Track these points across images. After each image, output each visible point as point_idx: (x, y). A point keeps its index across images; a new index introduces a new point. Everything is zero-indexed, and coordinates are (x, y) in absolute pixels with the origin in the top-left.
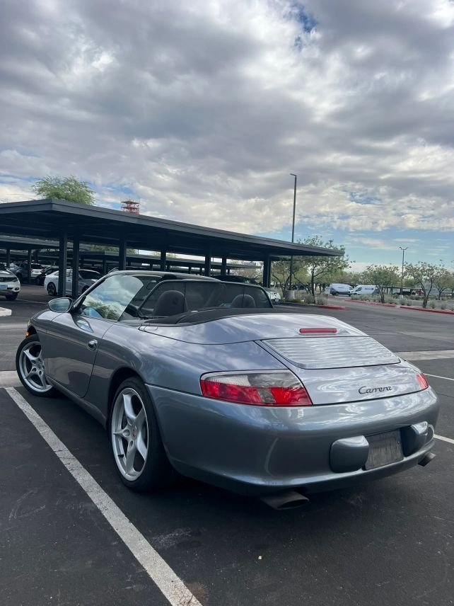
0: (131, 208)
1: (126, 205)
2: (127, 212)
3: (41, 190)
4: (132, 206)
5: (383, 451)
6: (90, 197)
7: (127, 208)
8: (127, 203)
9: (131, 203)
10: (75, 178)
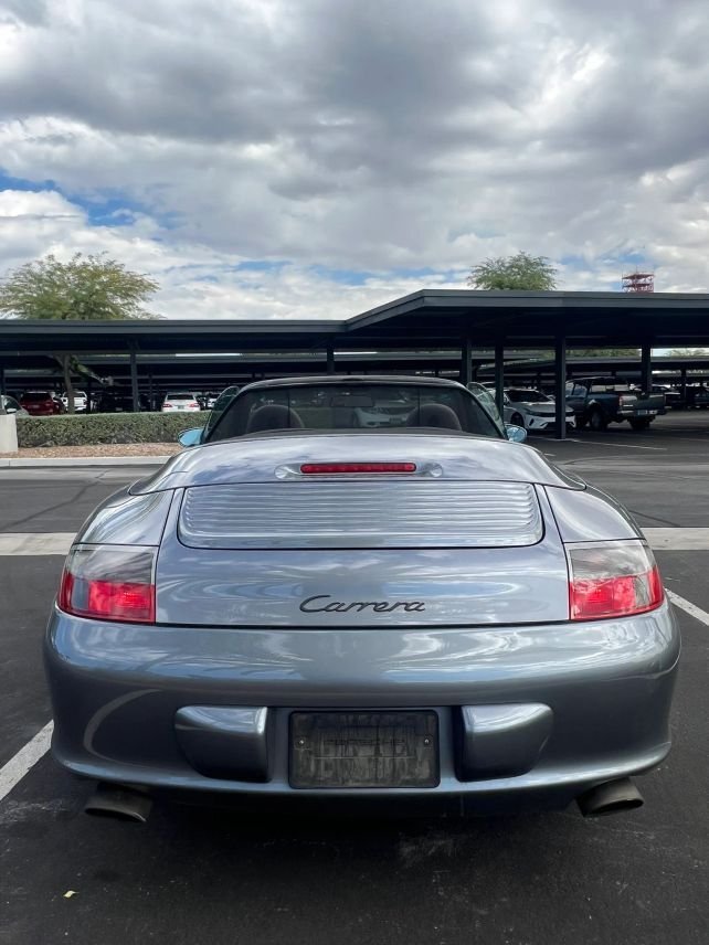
0: (640, 285)
1: (630, 282)
2: (631, 293)
3: (479, 282)
4: (642, 281)
5: (365, 753)
6: (548, 278)
7: (633, 286)
8: (632, 278)
9: (639, 277)
10: (526, 255)
